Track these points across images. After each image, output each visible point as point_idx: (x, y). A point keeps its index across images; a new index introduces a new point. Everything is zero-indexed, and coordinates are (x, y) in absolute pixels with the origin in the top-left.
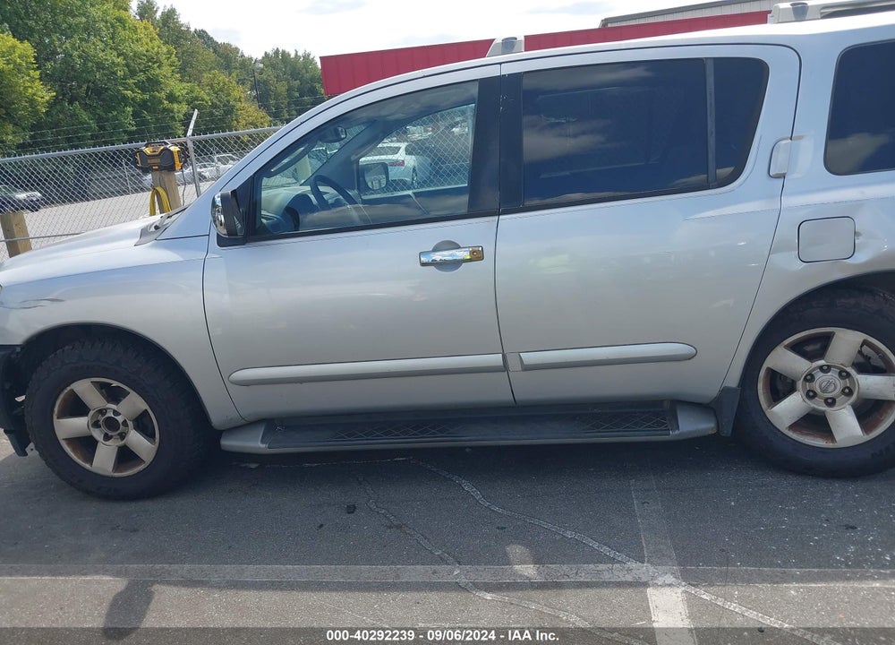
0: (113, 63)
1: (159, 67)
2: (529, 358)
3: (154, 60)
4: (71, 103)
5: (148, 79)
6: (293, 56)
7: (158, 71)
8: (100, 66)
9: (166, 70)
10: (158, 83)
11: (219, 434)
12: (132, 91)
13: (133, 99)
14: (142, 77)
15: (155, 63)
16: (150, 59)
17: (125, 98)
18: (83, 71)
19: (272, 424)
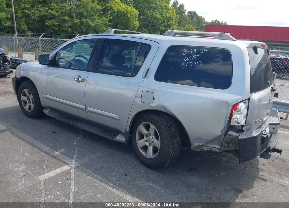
0: (159, 18)
1: (172, 21)
2: (89, 109)
3: (171, 19)
4: (145, 28)
5: (168, 24)
6: (221, 23)
7: (171, 22)
8: (156, 19)
9: (174, 22)
10: (170, 26)
11: (44, 108)
12: (162, 27)
13: (161, 29)
14: (166, 23)
15: (171, 20)
16: (170, 19)
17: (159, 29)
18: (150, 20)
19: (53, 110)
